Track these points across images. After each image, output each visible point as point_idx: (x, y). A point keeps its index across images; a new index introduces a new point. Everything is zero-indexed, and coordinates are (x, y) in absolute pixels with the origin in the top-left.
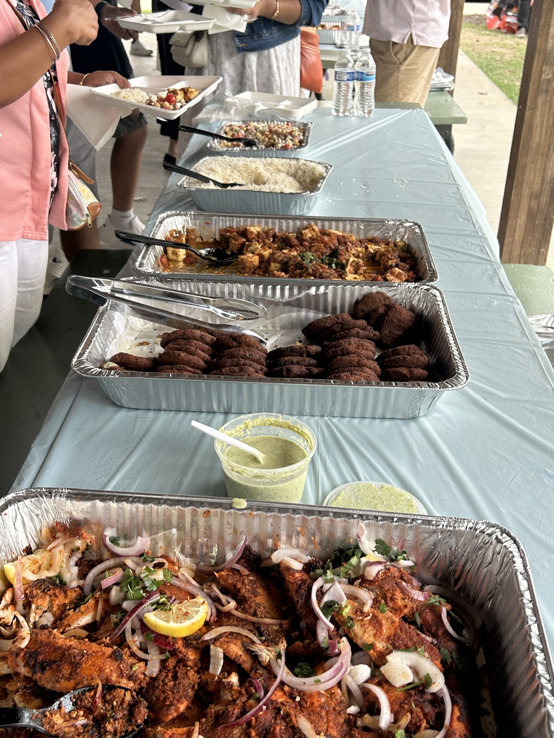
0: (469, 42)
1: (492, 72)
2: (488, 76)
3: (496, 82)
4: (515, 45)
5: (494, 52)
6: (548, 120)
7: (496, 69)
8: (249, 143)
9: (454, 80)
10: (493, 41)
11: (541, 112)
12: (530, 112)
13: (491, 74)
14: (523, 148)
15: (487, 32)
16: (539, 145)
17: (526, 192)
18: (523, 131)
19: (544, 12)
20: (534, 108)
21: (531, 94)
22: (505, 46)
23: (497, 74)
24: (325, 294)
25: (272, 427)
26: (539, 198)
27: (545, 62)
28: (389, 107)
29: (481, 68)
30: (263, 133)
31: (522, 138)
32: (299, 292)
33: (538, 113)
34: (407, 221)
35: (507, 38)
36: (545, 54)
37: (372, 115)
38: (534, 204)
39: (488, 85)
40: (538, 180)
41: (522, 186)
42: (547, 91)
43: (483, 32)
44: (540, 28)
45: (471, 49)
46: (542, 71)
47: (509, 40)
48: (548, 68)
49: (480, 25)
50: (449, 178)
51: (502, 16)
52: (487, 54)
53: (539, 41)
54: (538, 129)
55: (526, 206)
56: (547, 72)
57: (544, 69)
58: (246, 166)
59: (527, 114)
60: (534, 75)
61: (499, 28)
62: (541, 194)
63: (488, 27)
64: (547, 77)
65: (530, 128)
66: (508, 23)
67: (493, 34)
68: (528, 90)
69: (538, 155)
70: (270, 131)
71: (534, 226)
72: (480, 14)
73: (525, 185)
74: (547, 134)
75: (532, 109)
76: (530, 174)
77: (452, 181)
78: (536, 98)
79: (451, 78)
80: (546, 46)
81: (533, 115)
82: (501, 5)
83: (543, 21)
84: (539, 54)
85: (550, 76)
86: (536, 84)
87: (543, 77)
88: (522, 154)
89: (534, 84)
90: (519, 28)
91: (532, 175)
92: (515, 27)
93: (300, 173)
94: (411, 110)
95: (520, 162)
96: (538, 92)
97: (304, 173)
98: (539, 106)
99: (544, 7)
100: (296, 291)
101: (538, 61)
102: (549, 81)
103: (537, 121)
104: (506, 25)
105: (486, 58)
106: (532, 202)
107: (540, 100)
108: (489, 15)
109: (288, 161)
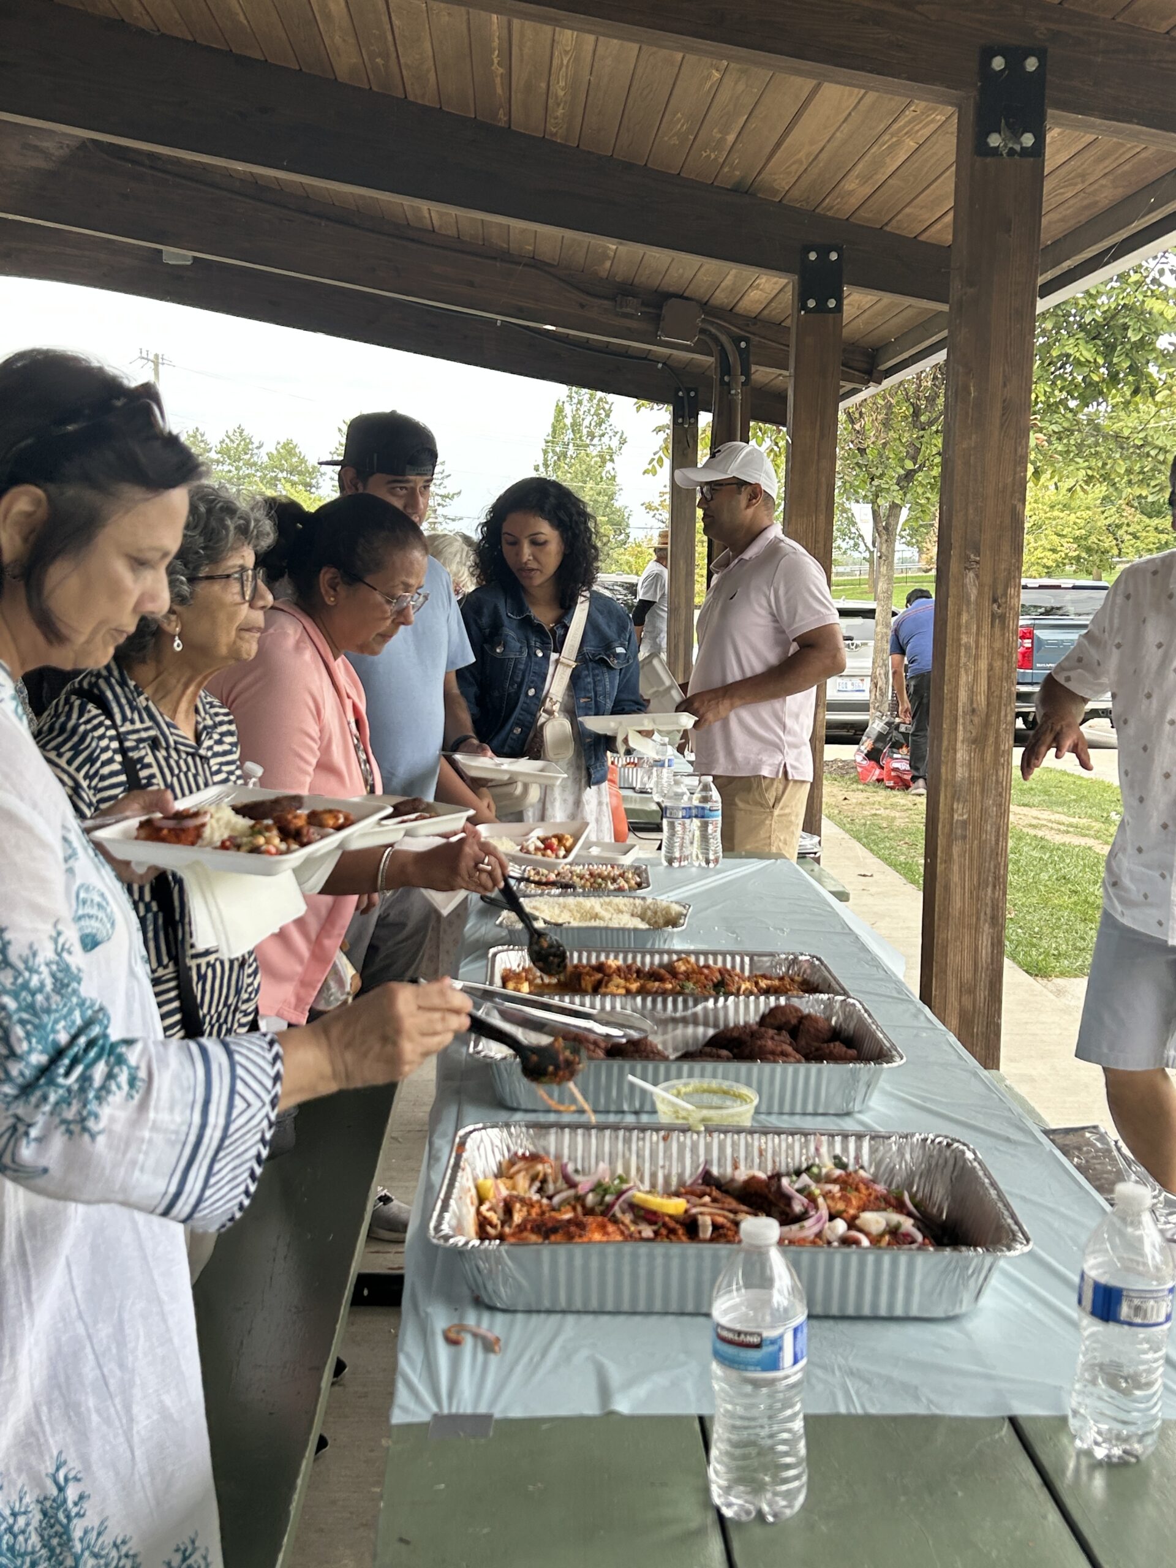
0: (832, 801)
1: (876, 844)
2: (871, 850)
3: (885, 860)
4: (910, 805)
5: (875, 815)
6: (971, 876)
7: (883, 840)
8: (565, 886)
9: (820, 842)
10: (871, 799)
11: (960, 867)
12: (943, 866)
13: (875, 848)
14: (939, 919)
15: (861, 787)
16: (962, 912)
17: (952, 984)
18: (937, 893)
19: (946, 732)
20: (949, 860)
21: (941, 841)
22: (893, 806)
23: (885, 848)
24: (725, 1007)
25: (705, 1096)
26: (974, 993)
27: (955, 797)
28: (741, 857)
29: (859, 840)
30: (581, 877)
31: (937, 903)
32: (695, 1005)
33: (956, 868)
34: (802, 954)
35: (895, 796)
36: (954, 787)
37: (718, 866)
38: (967, 1001)
39: (873, 863)
40: (968, 965)
41: (945, 973)
42: (964, 837)
43: (854, 786)
44: (943, 753)
45: (836, 812)
46: (952, 809)
47: (900, 798)
48: (961, 806)
49: (847, 777)
50: (843, 928)
51: (883, 762)
52: (864, 817)
53: (943, 770)
54: (958, 890)
55: (956, 1004)
56: (960, 811)
57: (955, 806)
58: (579, 905)
59: (940, 868)
60: (943, 816)
61: (879, 780)
62: (975, 985)
63: (861, 779)
64: (960, 818)
65: (947, 888)
66: (896, 770)
67: (871, 789)
68: (937, 836)
69: (964, 927)
70: (591, 874)
71: (972, 1036)
72: (843, 759)
73: (949, 973)
74: (971, 898)
75: (946, 862)
76: (955, 956)
77: (847, 931)
78: (949, 846)
79: (816, 839)
80: (954, 776)
81: (948, 869)
82: (879, 745)
83: (945, 743)
84: (946, 786)
85: (965, 817)
86: (948, 826)
87: (956, 817)
88: (939, 926)
89: (944, 827)
90: (914, 779)
91: (958, 958)
92: (908, 777)
93: (649, 913)
94: (773, 861)
95: (939, 937)
96: (950, 838)
97: (655, 913)
98: (955, 856)
99: (944, 726)
100: (691, 1003)
101: (946, 796)
102: (964, 823)
103: (955, 878)
104: (893, 774)
105: (865, 825)
106: (963, 999)
107: (956, 850)
108: (859, 758)
109: (632, 900)
